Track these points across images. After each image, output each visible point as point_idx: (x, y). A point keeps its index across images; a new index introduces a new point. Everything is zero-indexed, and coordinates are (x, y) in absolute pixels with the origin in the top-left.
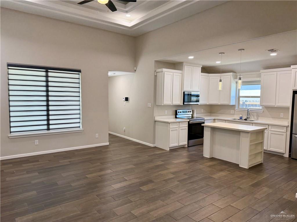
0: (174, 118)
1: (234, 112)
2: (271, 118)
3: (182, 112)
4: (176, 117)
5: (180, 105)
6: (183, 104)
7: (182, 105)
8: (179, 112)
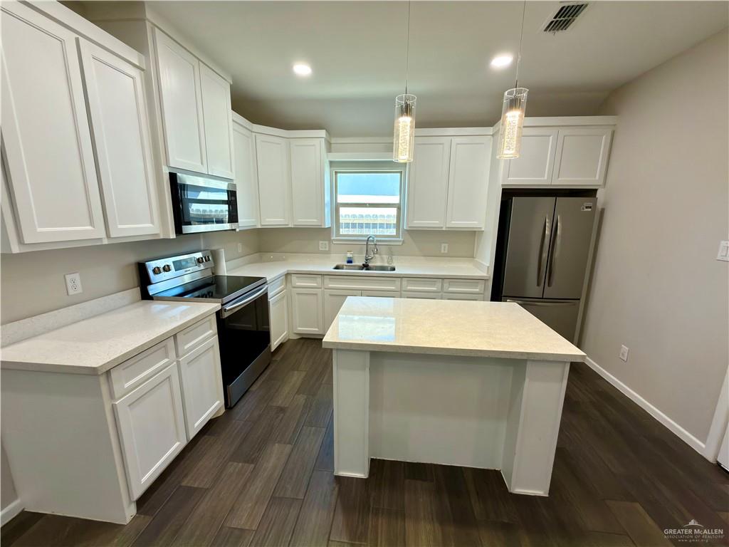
0: (133, 302)
1: (327, 247)
2: (422, 258)
3: (172, 267)
4: (146, 296)
5: (162, 237)
6: (179, 231)
7: (173, 235)
8: (157, 271)
